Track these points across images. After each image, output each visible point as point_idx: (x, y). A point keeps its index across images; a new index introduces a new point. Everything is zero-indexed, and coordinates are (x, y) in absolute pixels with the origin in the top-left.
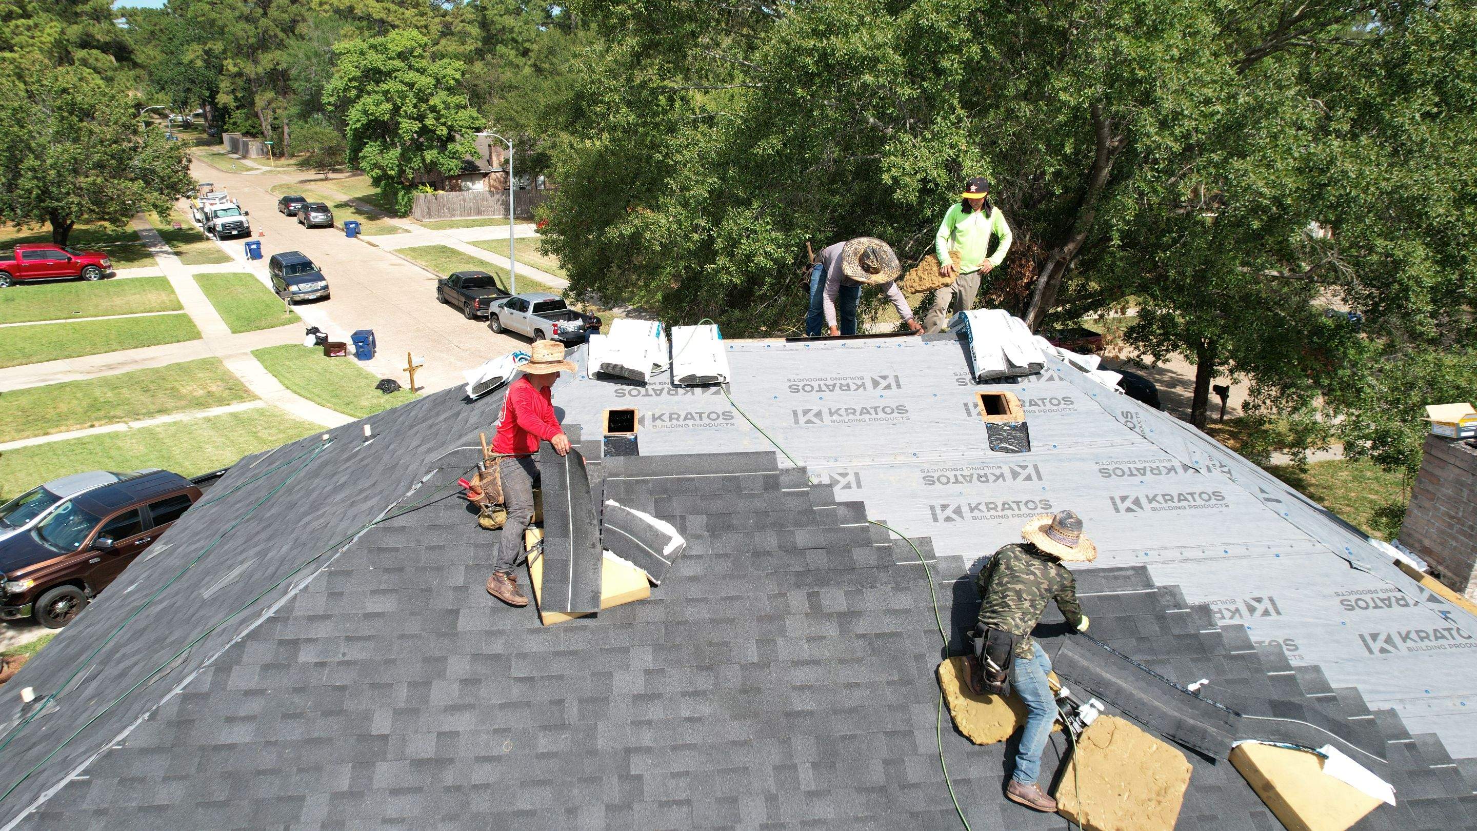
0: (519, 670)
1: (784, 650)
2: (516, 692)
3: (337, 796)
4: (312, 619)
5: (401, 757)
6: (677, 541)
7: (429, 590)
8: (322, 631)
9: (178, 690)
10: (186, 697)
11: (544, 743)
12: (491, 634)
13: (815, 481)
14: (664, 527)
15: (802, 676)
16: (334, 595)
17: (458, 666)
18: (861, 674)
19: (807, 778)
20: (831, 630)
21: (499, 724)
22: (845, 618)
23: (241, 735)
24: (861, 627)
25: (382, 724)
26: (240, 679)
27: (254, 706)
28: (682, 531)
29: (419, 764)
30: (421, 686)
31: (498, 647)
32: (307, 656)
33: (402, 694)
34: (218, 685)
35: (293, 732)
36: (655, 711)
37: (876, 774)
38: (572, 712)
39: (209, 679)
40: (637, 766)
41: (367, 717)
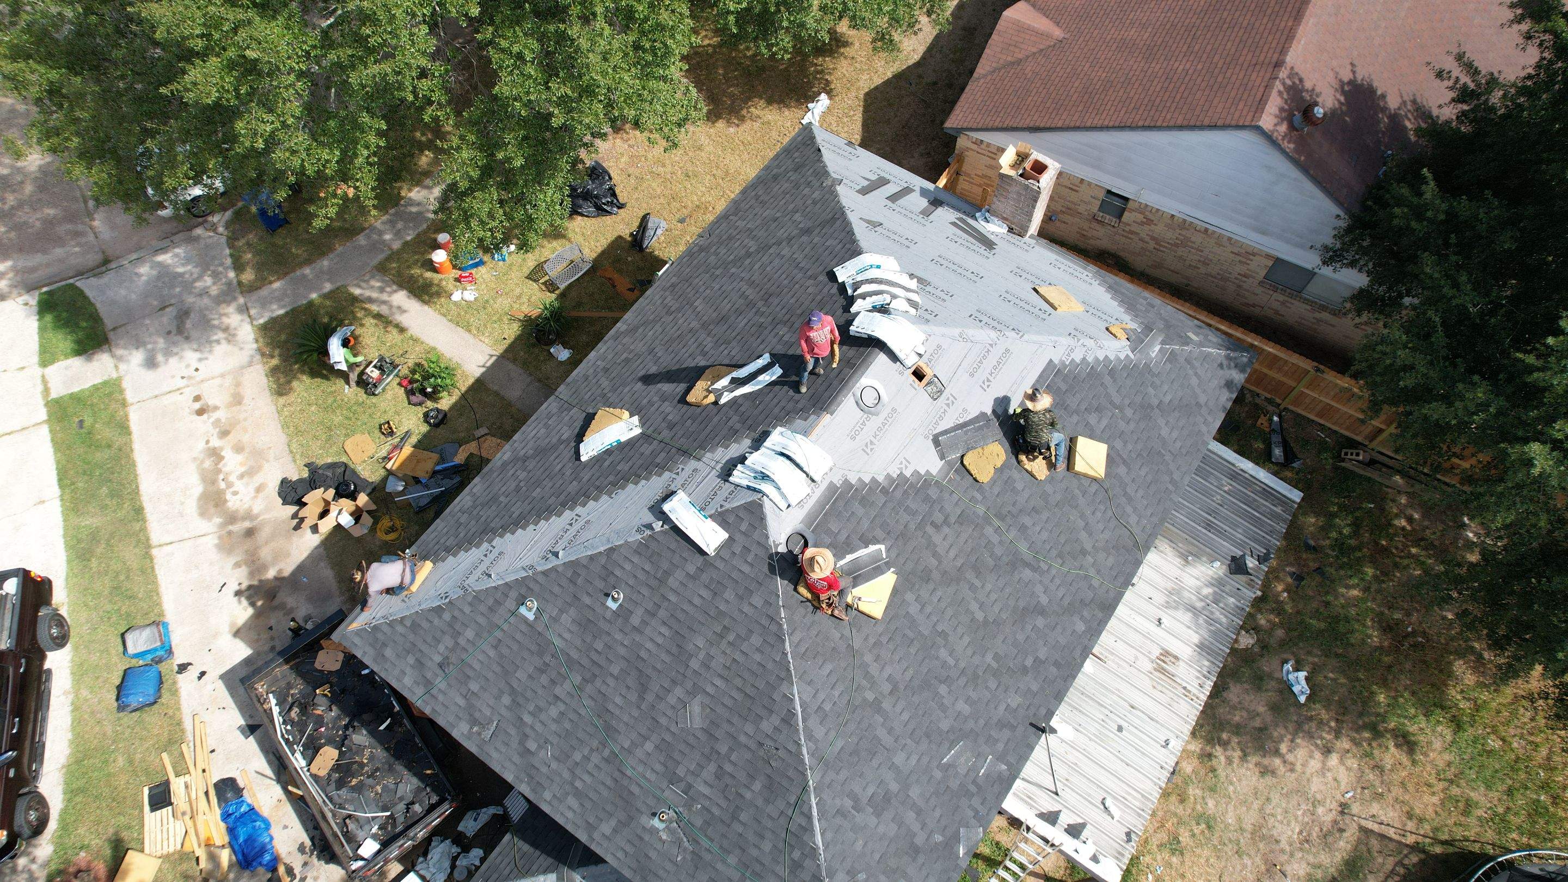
0: (884, 639)
1: (940, 550)
2: (891, 646)
3: (883, 725)
4: (814, 696)
5: (884, 697)
6: (883, 547)
7: (834, 649)
8: (821, 696)
9: (806, 756)
10: (812, 755)
11: (913, 650)
12: (866, 639)
13: (895, 476)
14: (872, 548)
15: (952, 554)
16: (810, 683)
17: (868, 658)
18: (964, 536)
19: (977, 583)
20: (946, 530)
21: (897, 658)
22: (946, 522)
23: (840, 744)
24: (952, 519)
25: (870, 696)
26: (819, 732)
27: (833, 734)
28: (878, 542)
29: (891, 693)
30: (867, 675)
31: (872, 640)
32: (827, 707)
33: (864, 683)
34: (816, 741)
35: (852, 726)
36: (928, 609)
37: (991, 562)
38: (911, 634)
39: (810, 744)
40: (939, 629)
41: (865, 700)
